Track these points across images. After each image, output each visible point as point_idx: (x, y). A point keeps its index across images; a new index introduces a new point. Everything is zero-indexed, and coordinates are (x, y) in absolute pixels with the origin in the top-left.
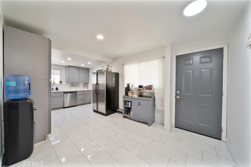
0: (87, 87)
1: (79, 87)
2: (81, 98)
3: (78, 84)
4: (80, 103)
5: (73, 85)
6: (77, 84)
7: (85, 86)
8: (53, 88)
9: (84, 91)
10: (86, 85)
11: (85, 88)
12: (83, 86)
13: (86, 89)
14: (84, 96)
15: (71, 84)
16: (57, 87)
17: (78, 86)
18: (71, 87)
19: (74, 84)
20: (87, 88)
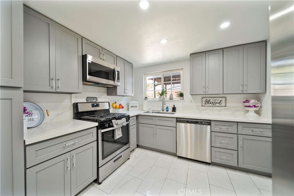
0: (257, 109)
1: (226, 106)
2: (225, 146)
3: (223, 97)
4: (221, 159)
5: (207, 102)
6: (220, 99)
7: (247, 104)
8: (167, 108)
9: (237, 122)
10: (252, 102)
11: (248, 111)
12: (242, 105)
13: (251, 117)
14: (240, 142)
15: (204, 100)
16: (175, 106)
17: (223, 104)
18: (202, 106)
19: (212, 100)
20: (258, 113)
